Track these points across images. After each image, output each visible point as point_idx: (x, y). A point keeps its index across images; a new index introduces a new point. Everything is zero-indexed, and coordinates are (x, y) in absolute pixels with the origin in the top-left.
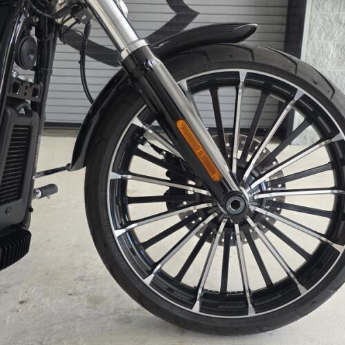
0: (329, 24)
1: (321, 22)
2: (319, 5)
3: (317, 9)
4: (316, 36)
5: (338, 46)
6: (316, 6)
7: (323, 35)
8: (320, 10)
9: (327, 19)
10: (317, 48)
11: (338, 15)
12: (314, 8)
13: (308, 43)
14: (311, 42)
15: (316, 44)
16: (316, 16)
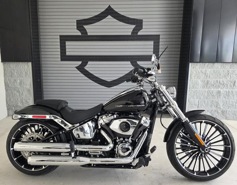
0: (198, 73)
1: (195, 73)
2: (194, 67)
3: (193, 68)
4: (193, 77)
5: (202, 81)
6: (193, 67)
7: (196, 77)
8: (195, 68)
9: (197, 71)
10: (194, 82)
11: (201, 70)
12: (192, 68)
13: (190, 80)
14: (191, 80)
15: (193, 81)
16: (193, 71)
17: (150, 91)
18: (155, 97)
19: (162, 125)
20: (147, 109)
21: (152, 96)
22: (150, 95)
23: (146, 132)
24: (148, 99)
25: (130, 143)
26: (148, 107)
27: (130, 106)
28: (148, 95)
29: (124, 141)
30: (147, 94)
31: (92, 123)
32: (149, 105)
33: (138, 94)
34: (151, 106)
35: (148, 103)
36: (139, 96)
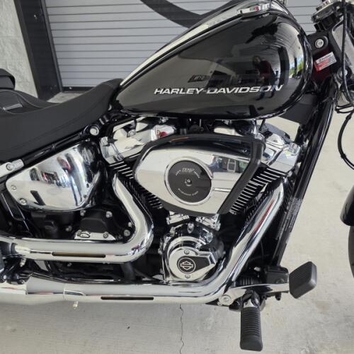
17: (314, 17)
18: (330, 47)
19: (343, 156)
20: (292, 102)
21: (320, 43)
22: (313, 39)
23: (281, 189)
24: (301, 57)
25: (214, 231)
26: (298, 92)
27: (216, 91)
28: (302, 35)
29: (191, 226)
30: (296, 33)
31: (81, 151)
32: (302, 83)
33: (257, 33)
34: (309, 89)
35: (300, 73)
36: (261, 40)
